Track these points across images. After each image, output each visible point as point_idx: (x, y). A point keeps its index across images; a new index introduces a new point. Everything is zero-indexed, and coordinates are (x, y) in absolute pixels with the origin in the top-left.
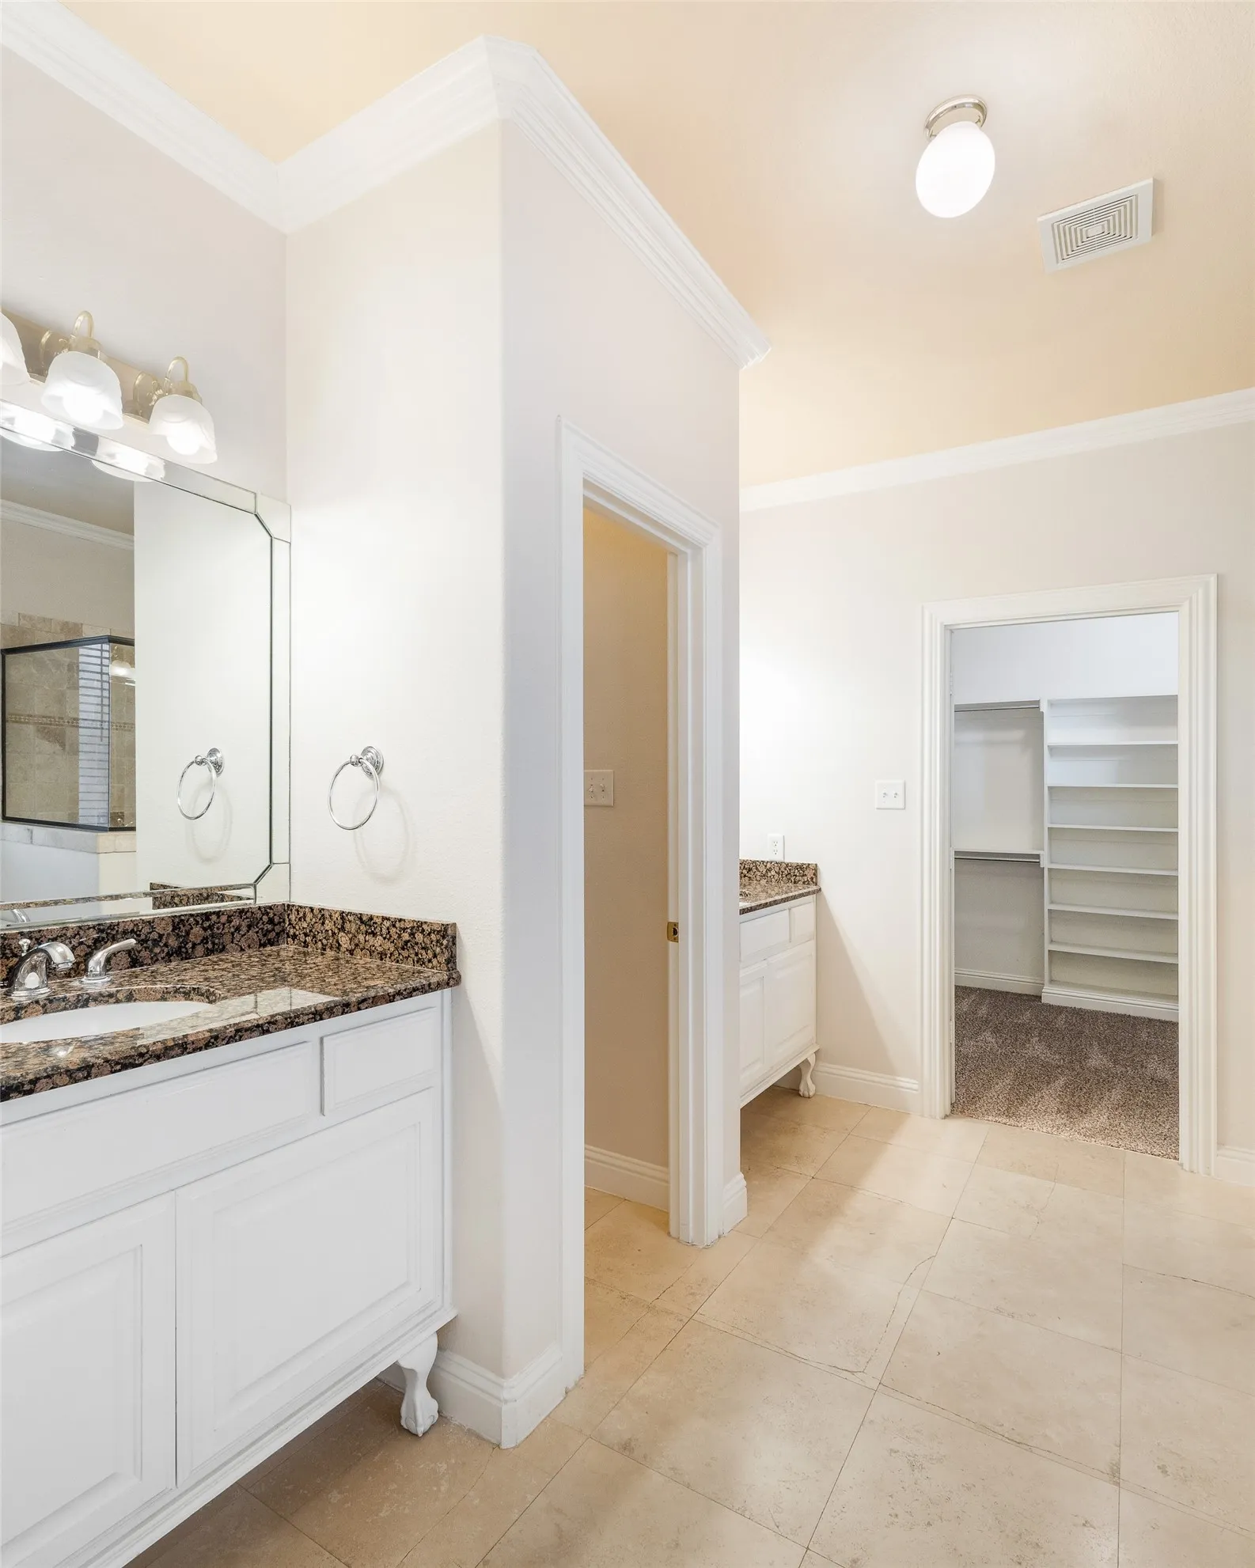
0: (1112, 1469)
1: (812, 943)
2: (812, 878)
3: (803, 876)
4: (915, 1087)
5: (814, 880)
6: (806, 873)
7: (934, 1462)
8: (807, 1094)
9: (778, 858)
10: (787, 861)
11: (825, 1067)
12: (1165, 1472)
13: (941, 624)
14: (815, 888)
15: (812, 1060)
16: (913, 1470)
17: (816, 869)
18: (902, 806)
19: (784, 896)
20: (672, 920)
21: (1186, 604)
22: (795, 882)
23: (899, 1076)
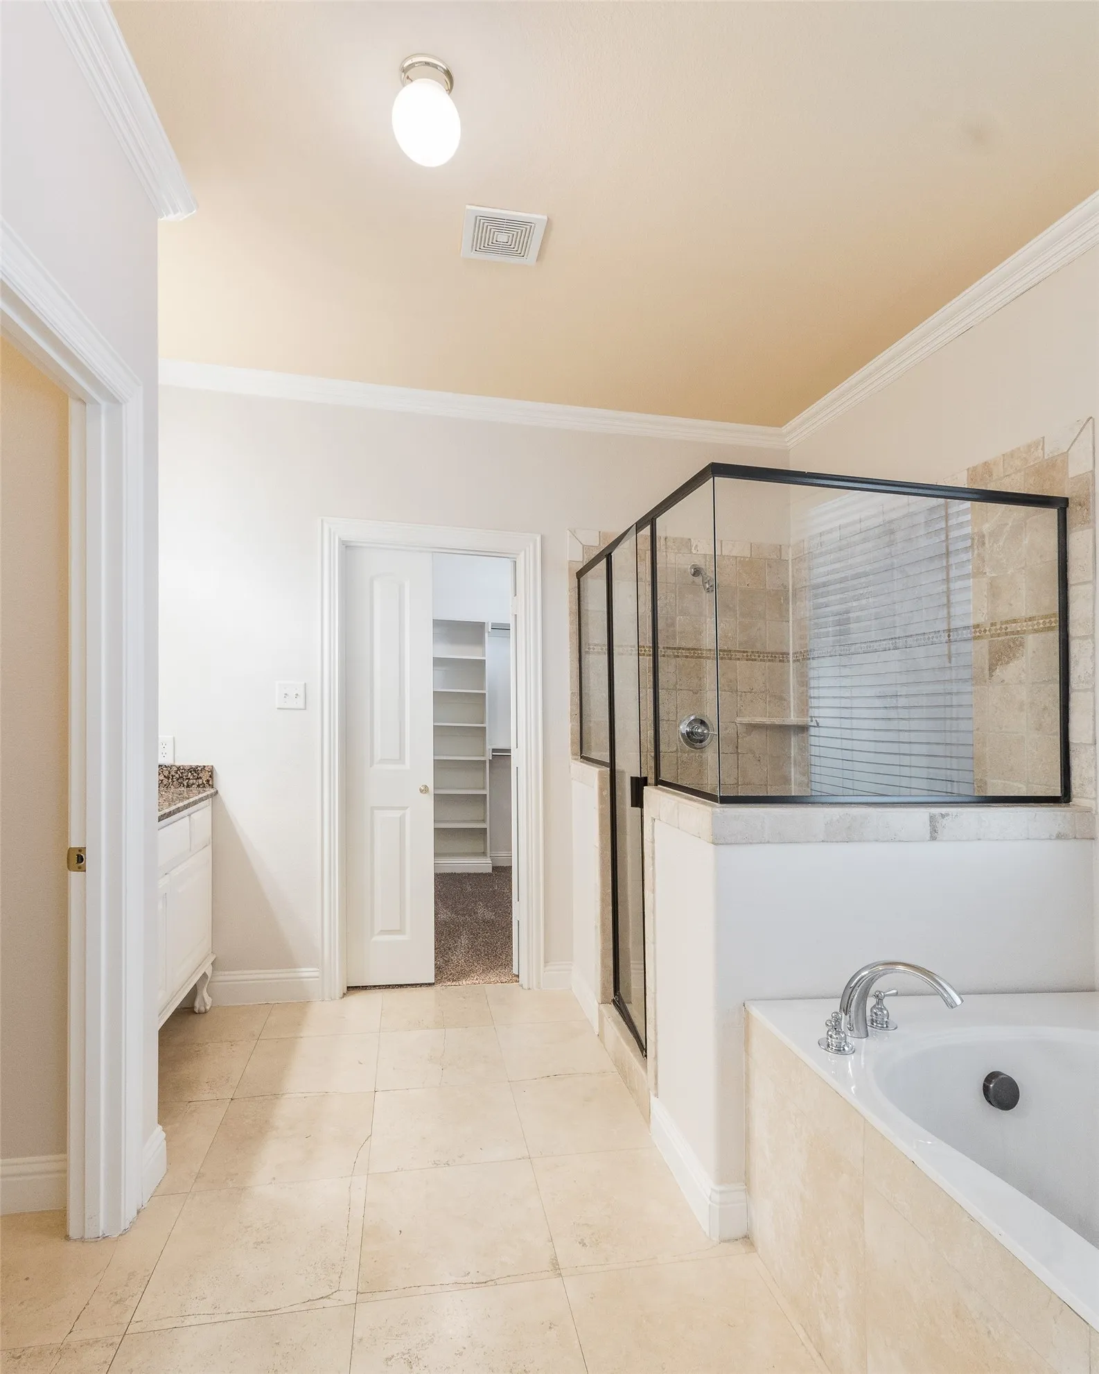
0: (553, 1264)
1: (209, 848)
2: (208, 781)
3: (198, 778)
4: (316, 974)
5: (210, 783)
6: (201, 775)
7: (427, 1346)
8: (203, 1009)
9: (168, 761)
10: (178, 764)
11: (222, 976)
12: (584, 1245)
13: (340, 539)
14: (212, 791)
15: (210, 974)
16: (412, 1368)
17: (212, 772)
18: (302, 706)
19: (186, 802)
20: (75, 843)
21: (523, 552)
22: (188, 786)
23: (300, 967)
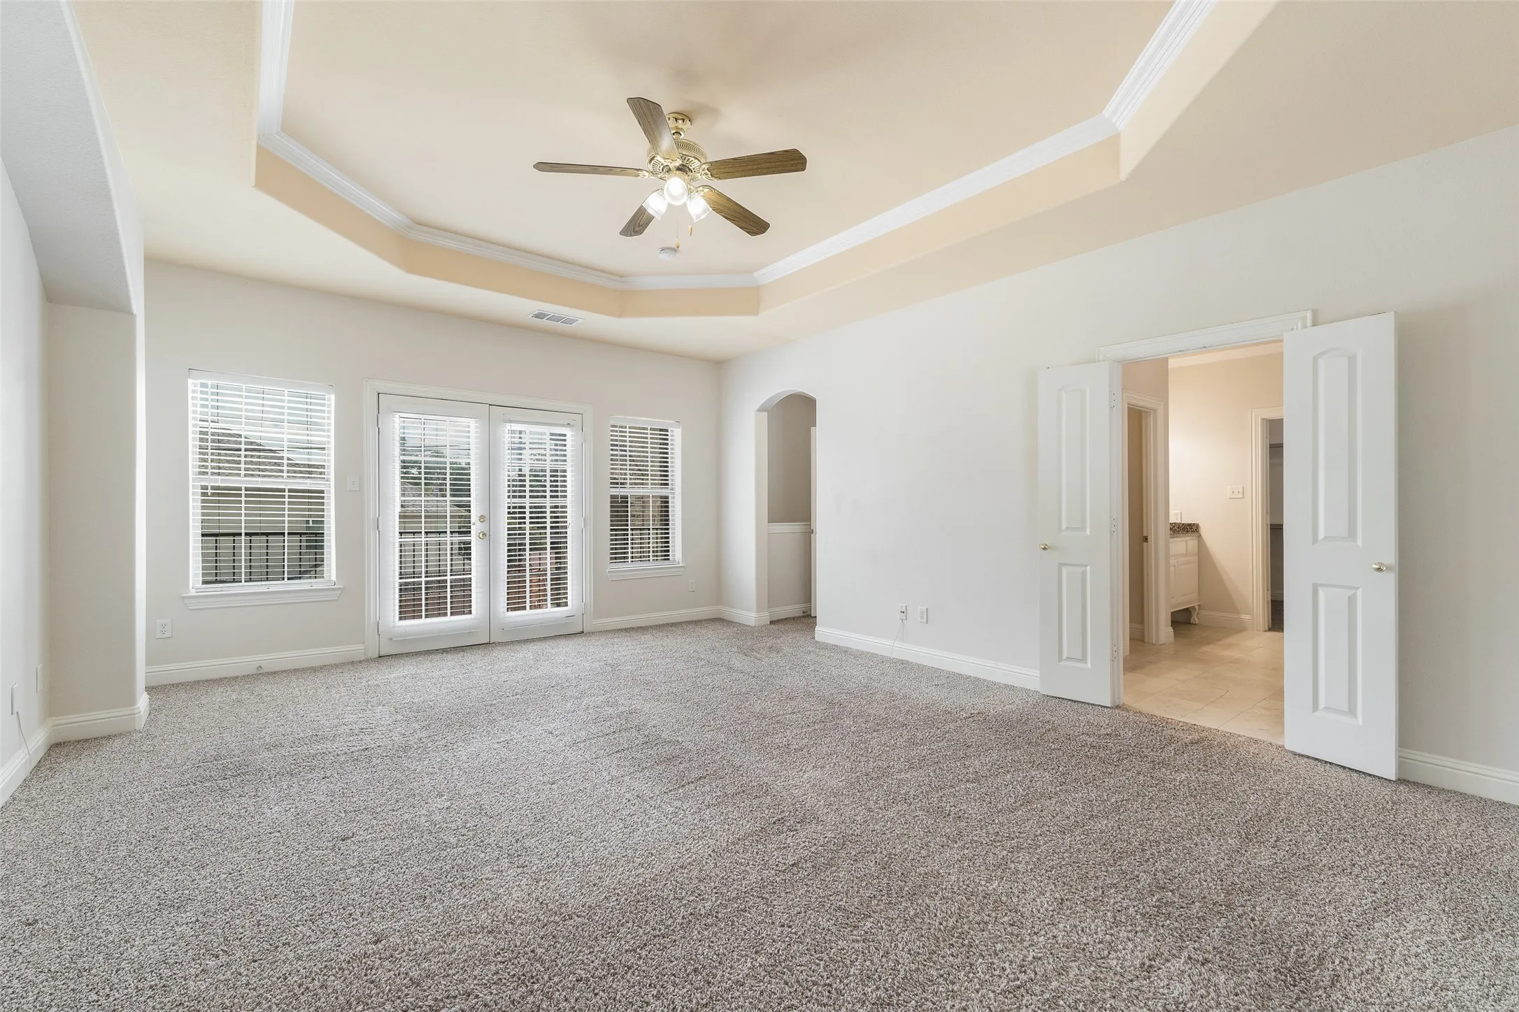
3: (1191, 528)
4: (1249, 618)
5: (1199, 533)
6: (1195, 529)
8: (1194, 623)
9: (1179, 521)
11: (1203, 612)
13: (1261, 418)
14: (1200, 536)
15: (1197, 607)
17: (1199, 530)
18: (1242, 497)
19: (1185, 535)
20: (1145, 535)
22: (1185, 530)
23: (1241, 614)
